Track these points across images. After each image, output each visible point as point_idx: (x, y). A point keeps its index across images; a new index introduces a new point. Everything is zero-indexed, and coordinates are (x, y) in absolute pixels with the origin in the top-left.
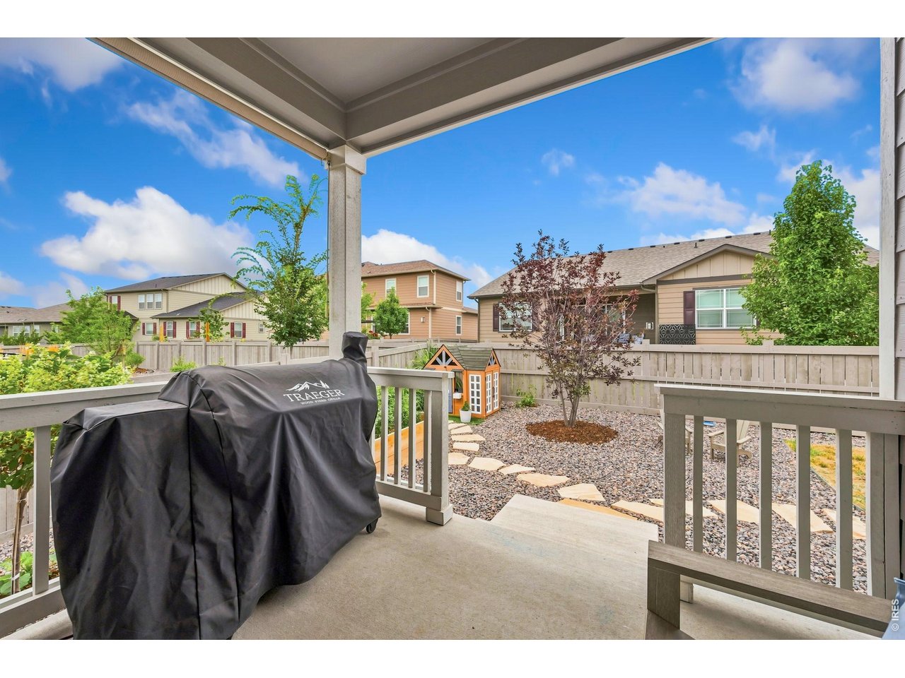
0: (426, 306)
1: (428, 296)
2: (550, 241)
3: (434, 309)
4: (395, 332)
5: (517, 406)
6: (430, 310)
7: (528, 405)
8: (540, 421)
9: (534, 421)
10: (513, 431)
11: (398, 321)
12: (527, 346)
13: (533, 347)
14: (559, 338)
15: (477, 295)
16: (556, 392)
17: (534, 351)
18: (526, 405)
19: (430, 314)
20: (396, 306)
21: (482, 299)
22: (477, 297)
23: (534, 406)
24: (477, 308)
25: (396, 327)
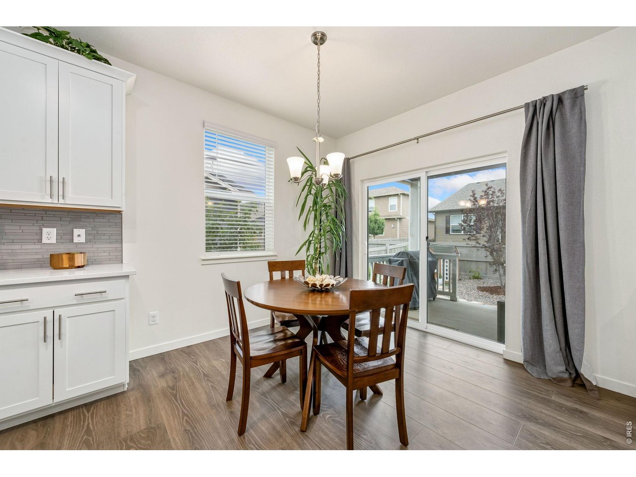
0: (396, 217)
1: (396, 210)
2: (492, 190)
3: (400, 219)
4: (377, 234)
5: (470, 279)
6: (398, 220)
7: (477, 278)
8: (485, 286)
9: (481, 286)
10: (469, 289)
11: (379, 227)
12: (478, 245)
13: (481, 245)
14: (498, 241)
15: (433, 210)
16: (496, 270)
17: (482, 248)
18: (476, 278)
19: (398, 222)
20: (378, 218)
21: (437, 213)
22: (434, 212)
23: (480, 279)
24: (434, 218)
25: (378, 231)
